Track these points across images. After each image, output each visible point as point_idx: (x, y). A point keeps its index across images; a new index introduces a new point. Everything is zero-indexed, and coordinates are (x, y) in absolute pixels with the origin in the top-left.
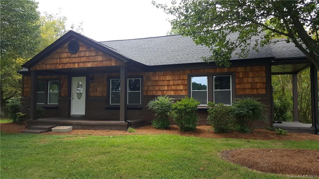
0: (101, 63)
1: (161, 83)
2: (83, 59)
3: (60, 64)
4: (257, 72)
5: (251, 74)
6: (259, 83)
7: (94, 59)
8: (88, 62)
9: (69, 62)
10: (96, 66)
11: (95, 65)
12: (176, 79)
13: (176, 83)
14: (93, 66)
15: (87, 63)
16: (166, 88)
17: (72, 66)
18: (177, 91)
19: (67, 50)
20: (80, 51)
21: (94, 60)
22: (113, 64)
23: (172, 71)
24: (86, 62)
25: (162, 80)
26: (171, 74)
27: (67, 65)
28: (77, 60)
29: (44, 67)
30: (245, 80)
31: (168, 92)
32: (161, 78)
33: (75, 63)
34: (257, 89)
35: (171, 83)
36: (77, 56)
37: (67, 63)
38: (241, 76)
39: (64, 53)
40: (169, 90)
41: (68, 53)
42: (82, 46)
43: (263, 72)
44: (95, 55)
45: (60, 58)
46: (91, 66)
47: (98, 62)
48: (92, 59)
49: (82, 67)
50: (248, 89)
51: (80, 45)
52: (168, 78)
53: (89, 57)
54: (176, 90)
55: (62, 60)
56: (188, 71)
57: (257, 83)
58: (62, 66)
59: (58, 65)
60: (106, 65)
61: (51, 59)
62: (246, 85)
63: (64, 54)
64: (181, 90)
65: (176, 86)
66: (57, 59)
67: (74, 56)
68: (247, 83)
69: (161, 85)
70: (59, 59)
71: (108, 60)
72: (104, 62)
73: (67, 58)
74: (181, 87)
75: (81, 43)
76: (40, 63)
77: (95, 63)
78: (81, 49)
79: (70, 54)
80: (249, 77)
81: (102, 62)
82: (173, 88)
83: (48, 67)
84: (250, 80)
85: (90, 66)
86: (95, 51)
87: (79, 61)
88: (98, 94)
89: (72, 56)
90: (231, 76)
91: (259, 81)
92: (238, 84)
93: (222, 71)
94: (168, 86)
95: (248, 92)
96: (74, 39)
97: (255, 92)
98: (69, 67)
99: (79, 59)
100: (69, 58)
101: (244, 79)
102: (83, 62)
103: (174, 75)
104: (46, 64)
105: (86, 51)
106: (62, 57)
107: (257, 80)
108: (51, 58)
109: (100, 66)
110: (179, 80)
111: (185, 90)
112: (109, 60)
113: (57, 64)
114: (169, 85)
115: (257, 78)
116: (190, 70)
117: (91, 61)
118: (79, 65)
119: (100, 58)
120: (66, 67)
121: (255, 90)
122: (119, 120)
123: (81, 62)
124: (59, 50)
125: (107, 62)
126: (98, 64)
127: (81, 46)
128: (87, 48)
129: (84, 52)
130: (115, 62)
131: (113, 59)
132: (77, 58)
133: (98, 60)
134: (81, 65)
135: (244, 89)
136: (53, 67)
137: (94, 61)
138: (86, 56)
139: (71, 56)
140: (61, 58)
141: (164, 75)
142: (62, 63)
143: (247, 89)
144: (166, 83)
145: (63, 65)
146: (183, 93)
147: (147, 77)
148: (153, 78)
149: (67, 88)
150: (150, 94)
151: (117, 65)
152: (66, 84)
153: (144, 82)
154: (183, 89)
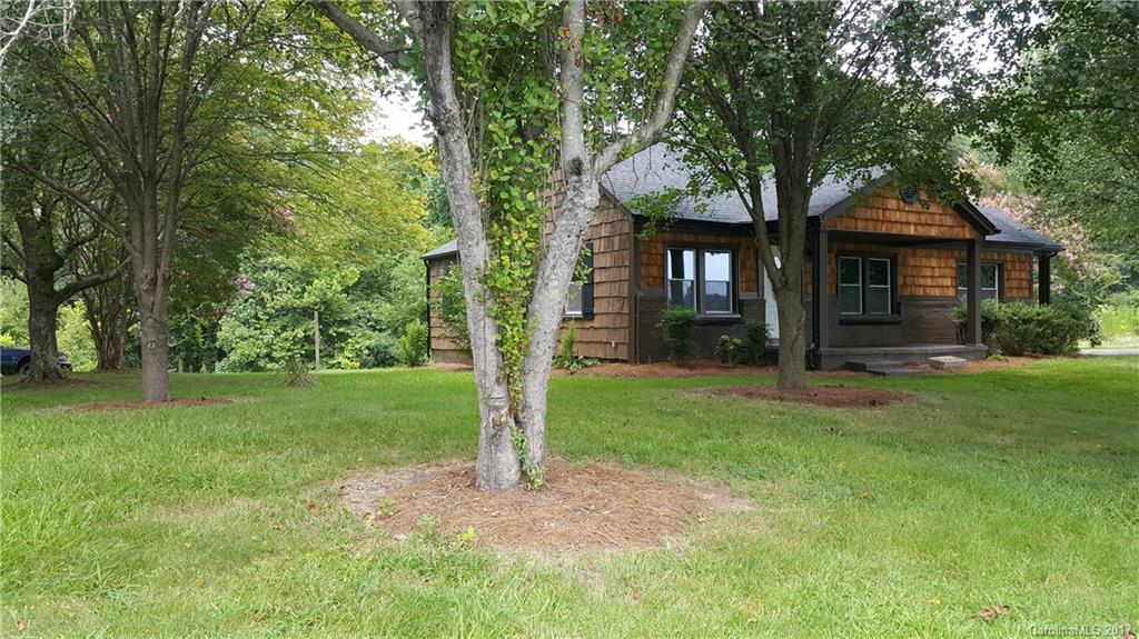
1: (923, 272)
2: (923, 218)
3: (883, 222)
4: (1023, 263)
5: (1018, 266)
6: (1025, 279)
9: (901, 221)
10: (943, 235)
13: (943, 272)
14: (939, 235)
15: (929, 228)
16: (929, 282)
24: (928, 225)
25: (926, 267)
26: (936, 256)
27: (896, 225)
28: (913, 218)
30: (1013, 275)
31: (931, 288)
32: (924, 262)
33: (909, 224)
34: (1022, 289)
35: (937, 273)
36: (914, 209)
37: (896, 222)
38: (1009, 268)
39: (892, 198)
40: (933, 286)
41: (899, 201)
43: (1027, 264)
45: (883, 209)
47: (946, 228)
49: (920, 234)
50: (1015, 288)
54: (942, 287)
55: (888, 213)
57: (1022, 279)
58: (887, 228)
59: (880, 223)
60: (957, 235)
63: (892, 201)
64: (948, 287)
65: (941, 279)
66: (878, 211)
67: (910, 208)
68: (1015, 280)
69: (923, 277)
70: (881, 212)
73: (896, 210)
79: (902, 204)
80: (1017, 270)
82: (940, 282)
84: (1017, 275)
87: (916, 222)
89: (907, 208)
90: (996, 267)
92: (1007, 279)
94: (931, 277)
95: (1015, 293)
99: (917, 216)
100: (900, 211)
101: (1012, 272)
102: (923, 225)
104: (857, 220)
106: (888, 207)
107: (1022, 275)
109: (948, 236)
111: (952, 287)
112: (961, 227)
113: (878, 221)
114: (934, 277)
115: (1022, 272)
118: (916, 230)
120: (895, 231)
121: (1020, 291)
123: (920, 224)
126: (946, 232)
130: (970, 231)
131: (966, 224)
132: (914, 215)
133: (946, 222)
134: (921, 230)
135: (1012, 288)
136: (870, 228)
138: (929, 213)
139: (904, 207)
140: (886, 209)
141: (926, 257)
142: (887, 222)
144: (929, 272)
145: (889, 226)
146: (951, 292)
147: (904, 258)
148: (911, 261)
149: (754, 273)
150: (907, 292)
151: (973, 237)
152: (753, 262)
153: (899, 268)
154: (949, 284)
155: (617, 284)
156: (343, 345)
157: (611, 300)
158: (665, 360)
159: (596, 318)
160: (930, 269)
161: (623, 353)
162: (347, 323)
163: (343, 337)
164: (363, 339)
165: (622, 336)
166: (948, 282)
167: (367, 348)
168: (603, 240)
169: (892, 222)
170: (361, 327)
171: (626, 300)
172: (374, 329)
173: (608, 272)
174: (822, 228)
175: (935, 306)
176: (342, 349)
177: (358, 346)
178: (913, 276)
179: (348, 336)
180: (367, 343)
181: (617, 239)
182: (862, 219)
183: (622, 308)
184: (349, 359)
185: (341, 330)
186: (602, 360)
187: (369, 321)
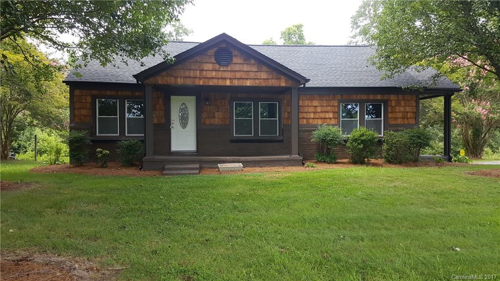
0: (265, 82)
1: (306, 110)
2: (238, 75)
3: (200, 78)
4: (408, 101)
5: (403, 103)
6: (410, 112)
7: (256, 75)
8: (247, 79)
9: (217, 77)
10: (258, 85)
11: (257, 83)
12: (325, 105)
13: (325, 109)
14: (254, 85)
15: (245, 81)
16: (312, 116)
17: (221, 83)
18: (325, 120)
19: (213, 60)
20: (234, 64)
21: (255, 77)
22: (283, 84)
23: (320, 95)
24: (243, 79)
25: (308, 106)
26: (318, 99)
27: (213, 80)
28: (228, 75)
29: (171, 81)
30: (397, 109)
31: (314, 120)
32: (306, 103)
33: (225, 79)
34: (407, 118)
35: (319, 109)
36: (229, 69)
37: (212, 78)
38: (393, 105)
39: (208, 63)
40: (315, 118)
41: (214, 64)
42: (237, 56)
43: (413, 101)
44: (256, 70)
45: (200, 70)
46: (251, 85)
47: (262, 80)
48: (252, 75)
49: (236, 85)
50: (400, 118)
51: (233, 54)
52: (315, 103)
53: (247, 73)
54: (324, 118)
55: (204, 73)
56: (339, 96)
57: (408, 112)
58: (204, 82)
59: (197, 79)
60: (272, 84)
61: (185, 70)
62: (398, 114)
63: (208, 65)
64: (330, 118)
65: (324, 113)
66: (195, 71)
67: (225, 69)
68: (400, 112)
69: (306, 112)
70: (198, 72)
71: (275, 79)
72: (270, 80)
73: (212, 70)
74: (331, 115)
75: (235, 52)
76: (164, 73)
77: (257, 81)
78: (235, 60)
79: (217, 66)
80: (401, 106)
81: (266, 80)
82: (322, 115)
83: (180, 81)
84: (402, 109)
85: (249, 85)
86: (256, 65)
87: (232, 77)
88: (216, 121)
89: (222, 69)
90: (383, 104)
91: (410, 111)
92: (391, 113)
93: (376, 98)
94: (314, 113)
95: (399, 121)
96: (224, 45)
97: (406, 122)
98: (217, 85)
99: (232, 74)
100: (215, 71)
101: (397, 107)
102: (238, 79)
103: (322, 100)
104: (176, 77)
105: (244, 64)
106: (205, 69)
107: (408, 109)
108: (185, 68)
109: (264, 85)
110: (329, 106)
111: (335, 118)
112: (277, 79)
113: (196, 77)
114: (316, 112)
115: (408, 107)
116: (341, 95)
117: (251, 77)
118: (232, 83)
119: (264, 75)
120: (211, 84)
121: (406, 120)
122: (290, 153)
123: (235, 78)
124: (198, 58)
125: (273, 81)
126: (261, 83)
127: (235, 56)
128: (245, 60)
129: (240, 65)
130: (286, 82)
131: (282, 77)
132: (229, 73)
133: (261, 76)
134: (236, 83)
135: (396, 118)
136: (189, 82)
137: (254, 79)
138: (244, 71)
139: (219, 68)
140: (203, 70)
141: (309, 100)
142: (204, 78)
143: (398, 118)
144: (311, 109)
145: (206, 80)
146: (334, 122)
149: (162, 112)
151: (289, 85)
152: (162, 105)
169: (208, 78)
182: (181, 77)
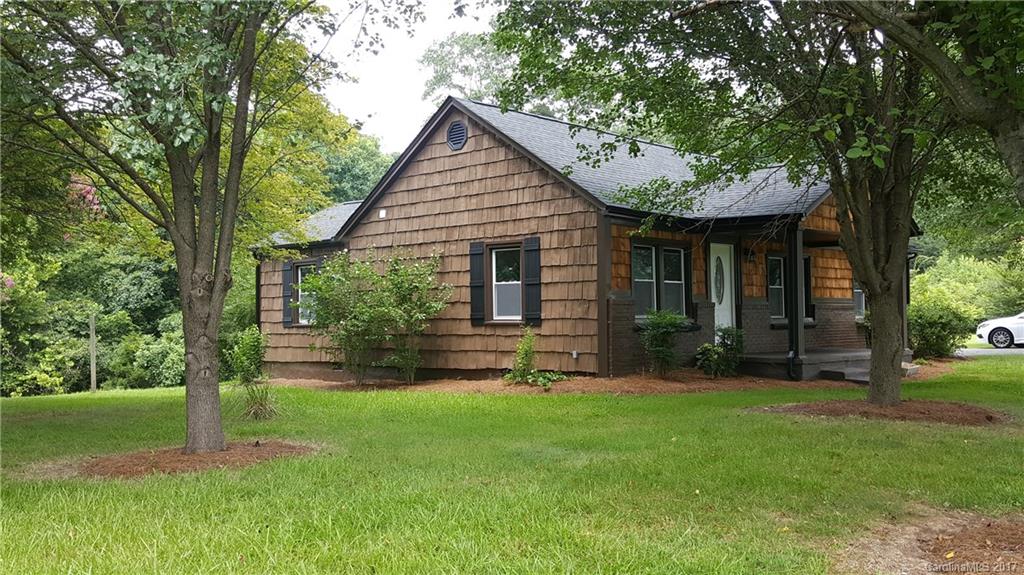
16: (834, 283)
31: (835, 291)
35: (839, 274)
40: (836, 288)
54: (843, 289)
64: (847, 289)
65: (842, 281)
69: (830, 278)
82: (841, 284)
88: (754, 291)
111: (850, 289)
114: (837, 279)
146: (849, 295)
147: (815, 258)
148: (820, 262)
149: (703, 273)
150: (818, 295)
152: (702, 260)
153: (812, 269)
154: (848, 286)
155: (579, 286)
156: (37, 355)
157: (569, 304)
158: (634, 373)
159: (545, 325)
160: (833, 271)
161: (591, 365)
162: (42, 328)
163: (37, 346)
164: (63, 348)
165: (590, 345)
166: (846, 284)
167: (71, 359)
168: (555, 235)
170: (60, 332)
171: (592, 304)
172: (78, 335)
173: (563, 272)
174: (799, 228)
175: (837, 309)
176: (36, 362)
177: (60, 357)
178: (823, 278)
179: (44, 345)
180: (72, 353)
181: (577, 235)
183: (587, 312)
184: (46, 372)
185: (37, 336)
186: (568, 374)
187: (69, 324)
